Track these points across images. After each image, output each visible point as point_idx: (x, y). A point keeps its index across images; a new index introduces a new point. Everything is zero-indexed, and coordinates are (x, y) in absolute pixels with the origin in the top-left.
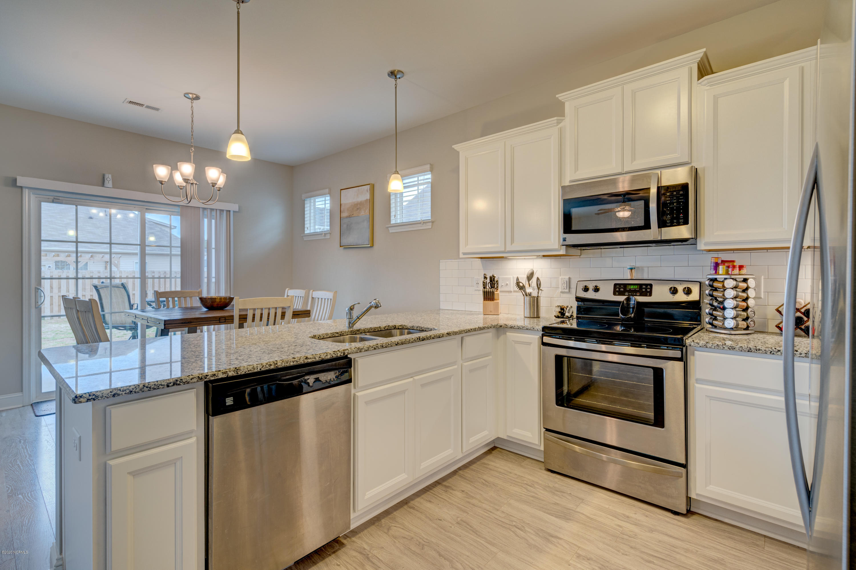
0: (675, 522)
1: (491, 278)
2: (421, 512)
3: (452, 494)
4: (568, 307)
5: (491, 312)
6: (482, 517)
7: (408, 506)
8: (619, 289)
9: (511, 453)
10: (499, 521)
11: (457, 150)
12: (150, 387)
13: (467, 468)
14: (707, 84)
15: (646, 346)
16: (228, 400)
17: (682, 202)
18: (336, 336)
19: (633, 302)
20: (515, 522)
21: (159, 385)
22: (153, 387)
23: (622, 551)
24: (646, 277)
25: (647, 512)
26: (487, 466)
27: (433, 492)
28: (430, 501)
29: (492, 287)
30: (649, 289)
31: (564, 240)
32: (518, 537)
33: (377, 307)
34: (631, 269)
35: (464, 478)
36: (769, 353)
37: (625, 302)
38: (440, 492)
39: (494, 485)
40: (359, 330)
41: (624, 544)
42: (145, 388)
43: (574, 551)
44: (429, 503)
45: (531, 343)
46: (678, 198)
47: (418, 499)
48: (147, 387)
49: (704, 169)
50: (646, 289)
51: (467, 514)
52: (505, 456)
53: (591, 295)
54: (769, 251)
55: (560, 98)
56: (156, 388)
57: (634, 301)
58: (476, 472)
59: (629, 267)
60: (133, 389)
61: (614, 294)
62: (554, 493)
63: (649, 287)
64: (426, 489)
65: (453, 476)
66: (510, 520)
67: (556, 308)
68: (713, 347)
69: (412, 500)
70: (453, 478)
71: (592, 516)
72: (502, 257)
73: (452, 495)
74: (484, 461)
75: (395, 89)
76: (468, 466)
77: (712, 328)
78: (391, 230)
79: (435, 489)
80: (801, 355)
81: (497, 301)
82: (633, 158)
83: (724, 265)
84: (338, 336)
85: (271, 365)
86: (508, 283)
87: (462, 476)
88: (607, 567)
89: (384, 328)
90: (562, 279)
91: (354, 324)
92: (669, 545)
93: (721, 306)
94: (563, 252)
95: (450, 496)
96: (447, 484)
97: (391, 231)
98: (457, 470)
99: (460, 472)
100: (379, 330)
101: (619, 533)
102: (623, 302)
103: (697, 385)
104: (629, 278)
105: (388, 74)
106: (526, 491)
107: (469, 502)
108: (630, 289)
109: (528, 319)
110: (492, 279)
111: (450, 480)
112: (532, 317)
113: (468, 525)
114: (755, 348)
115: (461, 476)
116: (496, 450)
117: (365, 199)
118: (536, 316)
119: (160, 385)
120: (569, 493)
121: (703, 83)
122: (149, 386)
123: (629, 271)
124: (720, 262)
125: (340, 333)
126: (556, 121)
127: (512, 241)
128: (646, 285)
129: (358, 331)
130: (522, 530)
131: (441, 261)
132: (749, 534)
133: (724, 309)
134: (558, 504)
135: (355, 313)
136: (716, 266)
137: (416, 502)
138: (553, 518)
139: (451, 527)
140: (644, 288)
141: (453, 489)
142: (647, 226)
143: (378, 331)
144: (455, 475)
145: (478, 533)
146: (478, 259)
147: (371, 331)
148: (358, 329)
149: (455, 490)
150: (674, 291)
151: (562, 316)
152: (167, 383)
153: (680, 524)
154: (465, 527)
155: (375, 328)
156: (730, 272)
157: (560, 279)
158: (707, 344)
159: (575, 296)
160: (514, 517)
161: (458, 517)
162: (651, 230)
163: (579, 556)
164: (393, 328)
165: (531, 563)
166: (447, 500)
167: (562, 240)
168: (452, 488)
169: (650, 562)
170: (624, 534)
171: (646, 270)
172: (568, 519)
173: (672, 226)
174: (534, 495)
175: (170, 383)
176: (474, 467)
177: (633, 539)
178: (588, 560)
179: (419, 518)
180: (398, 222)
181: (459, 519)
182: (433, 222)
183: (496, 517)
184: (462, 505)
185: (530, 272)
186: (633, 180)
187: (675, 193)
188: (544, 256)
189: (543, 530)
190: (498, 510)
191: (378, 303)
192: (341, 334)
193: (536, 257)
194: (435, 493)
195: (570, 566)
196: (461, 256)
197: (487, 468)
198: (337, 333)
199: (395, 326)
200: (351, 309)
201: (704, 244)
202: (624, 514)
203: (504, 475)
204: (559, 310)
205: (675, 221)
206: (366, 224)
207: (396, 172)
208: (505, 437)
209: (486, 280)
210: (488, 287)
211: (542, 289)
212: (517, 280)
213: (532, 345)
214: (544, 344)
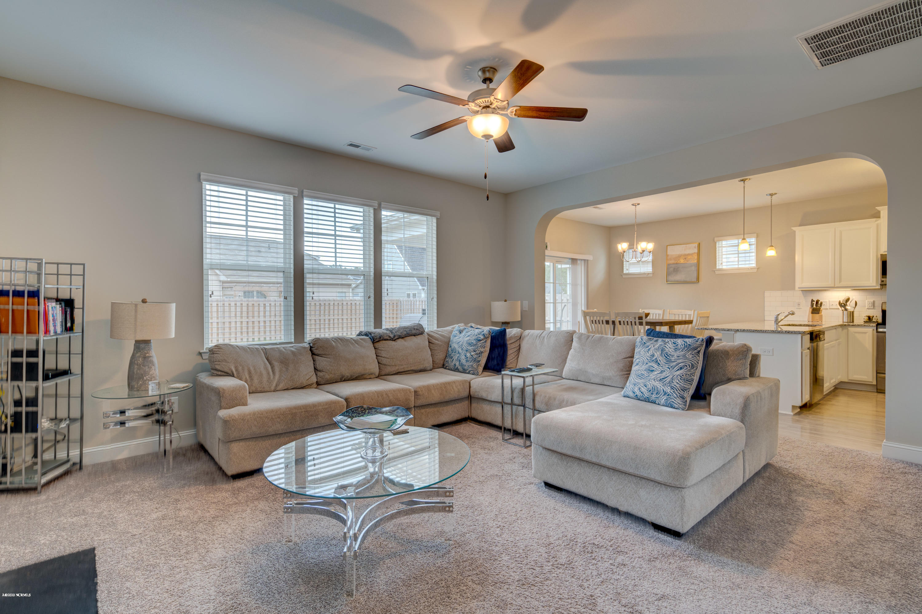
1: (817, 301)
4: (873, 316)
5: (817, 319)
11: (795, 230)
29: (816, 305)
31: (883, 281)
33: (793, 314)
45: (868, 332)
55: (878, 209)
67: (865, 317)
72: (825, 290)
78: (717, 272)
81: (821, 314)
86: (825, 304)
90: (868, 301)
94: (879, 287)
112: (850, 320)
117: (694, 252)
118: (852, 320)
126: (875, 220)
127: (840, 281)
131: (766, 292)
146: (802, 291)
151: (870, 321)
157: (866, 301)
159: (881, 310)
167: (879, 281)
180: (724, 268)
182: (758, 268)
185: (847, 298)
188: (854, 289)
193: (850, 290)
196: (796, 289)
204: (867, 318)
206: (694, 268)
207: (772, 246)
208: (847, 381)
209: (813, 302)
210: (814, 306)
211: (857, 307)
212: (840, 303)
213: (867, 334)
214: (877, 332)
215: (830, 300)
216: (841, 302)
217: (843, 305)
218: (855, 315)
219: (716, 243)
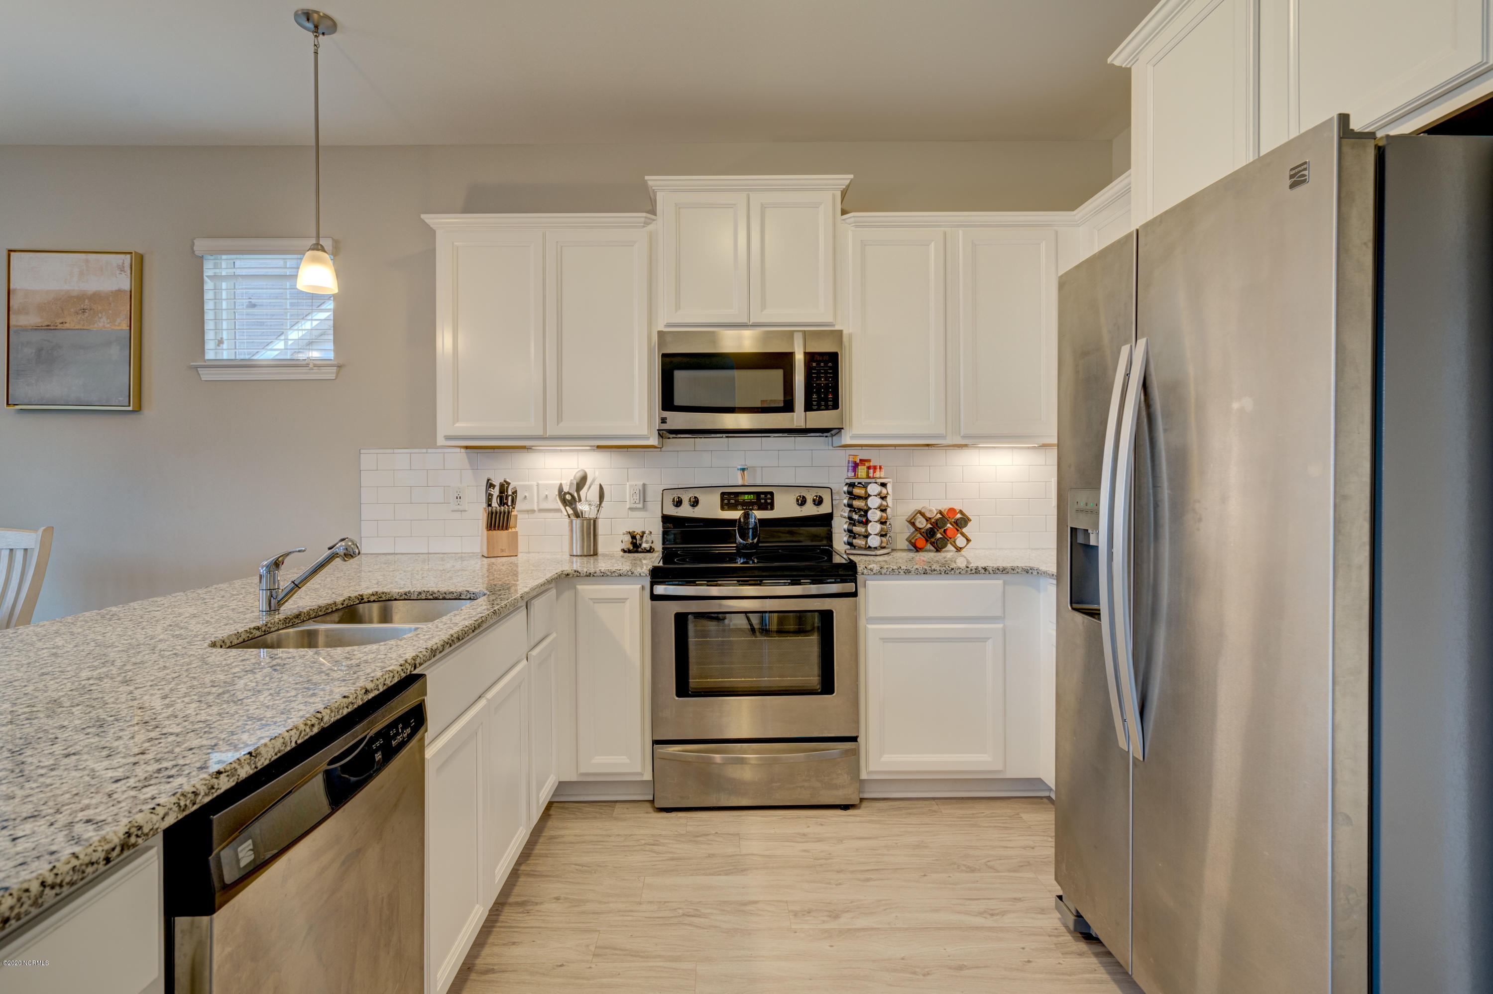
0: (852, 819)
1: (502, 486)
2: (514, 971)
3: (544, 912)
4: (644, 533)
5: (502, 551)
6: (626, 926)
7: (475, 973)
8: (729, 500)
9: (583, 805)
10: (657, 920)
11: (431, 226)
12: (62, 881)
13: (529, 856)
14: (852, 223)
15: (789, 581)
16: (242, 851)
17: (830, 377)
18: (256, 636)
19: (753, 520)
20: (680, 908)
21: (84, 867)
22: (68, 879)
23: (832, 881)
24: (759, 482)
25: (818, 820)
26: (557, 840)
27: (503, 924)
28: (514, 943)
29: (502, 503)
30: (770, 499)
31: (663, 421)
32: (703, 928)
33: (349, 555)
34: (743, 470)
35: (538, 875)
36: (943, 573)
37: (742, 520)
38: (518, 919)
39: (601, 866)
40: (300, 615)
41: (828, 871)
42: (47, 890)
43: (785, 910)
44: (514, 946)
45: (627, 599)
46: (826, 373)
47: (486, 951)
48: (52, 887)
49: (850, 336)
50: (766, 500)
51: (598, 933)
52: (577, 813)
53: (686, 511)
54: (897, 448)
55: (650, 183)
56: (76, 881)
57: (755, 519)
58: (551, 857)
59: (739, 467)
60: (12, 908)
61: (722, 508)
62: (695, 841)
63: (769, 496)
64: (487, 924)
65: (516, 881)
66: (670, 910)
67: (625, 536)
68: (888, 573)
69: (476, 957)
70: (518, 884)
71: (767, 853)
72: (524, 447)
73: (542, 914)
74: (547, 833)
75: (313, 54)
76: (527, 852)
77: (851, 549)
78: (206, 375)
79: (502, 918)
80: (972, 572)
81: (513, 530)
82: (763, 306)
83: (864, 465)
84: (260, 636)
85: (313, 725)
86: (527, 494)
87: (532, 873)
88: (835, 910)
89: (343, 604)
90: (631, 486)
91: (280, 603)
92: (869, 849)
93: (864, 519)
94: (654, 441)
95: (542, 918)
96: (519, 899)
97: (204, 378)
98: (517, 867)
99: (523, 868)
100: (334, 609)
101: (812, 860)
102: (740, 519)
103: (870, 626)
104: (740, 483)
105: (296, 15)
106: (655, 855)
107: (583, 913)
108: (744, 500)
109: (578, 558)
110: (503, 488)
111: (517, 890)
112: (585, 554)
113: (616, 949)
114: (930, 568)
115: (529, 875)
116: (553, 808)
117: (117, 289)
118: (592, 553)
119: (87, 865)
120: (714, 832)
121: (848, 221)
122: (58, 881)
123: (739, 473)
124: (858, 461)
125: (263, 629)
126: (643, 219)
127: (559, 418)
128: (766, 493)
129: (298, 616)
130: (699, 916)
131: (362, 451)
132: (921, 802)
133: (867, 522)
134: (713, 855)
135: (285, 577)
136: (855, 466)
137: (487, 957)
138: (723, 878)
139: (590, 967)
140: (763, 499)
141: (537, 904)
142: (788, 407)
143: (332, 611)
144: (518, 877)
145: (641, 954)
146: (458, 450)
147: (320, 613)
148: (296, 612)
149: (541, 903)
150: (802, 502)
151: (635, 549)
152: (107, 851)
153: (858, 819)
154: (613, 954)
155: (327, 606)
156: (871, 475)
157: (628, 486)
158: (882, 570)
159: (660, 515)
160: (672, 902)
161: (588, 946)
162: (795, 414)
163: (796, 914)
164: (358, 602)
165: (751, 957)
166: (543, 925)
167: (657, 421)
168: (532, 902)
169: (868, 880)
170: (818, 859)
171: (759, 470)
172: (743, 871)
173: (818, 409)
174: (671, 855)
175: (113, 849)
176: (539, 849)
177: (831, 860)
178: (809, 913)
179: (518, 983)
180: (225, 357)
181: (592, 948)
182: (339, 367)
183: (647, 914)
184: (577, 923)
185: (580, 475)
186: (767, 337)
187: (822, 364)
188: (598, 447)
189: (725, 901)
190: (640, 903)
191: (352, 546)
192: (265, 631)
193: (589, 448)
194: (509, 925)
195: (797, 934)
196: (441, 441)
197: (564, 843)
198: (258, 628)
199: (362, 596)
200: (277, 564)
201: (850, 437)
202: (798, 834)
203: (602, 843)
204: (628, 538)
205: (823, 403)
206: (117, 353)
207: (318, 247)
208: (574, 778)
209: (492, 491)
210: (495, 504)
211: (603, 504)
212: (561, 490)
213: (628, 603)
214: (654, 597)
215: (540, 482)
216: (566, 489)
217: (569, 500)
218: (601, 530)
219: (199, 262)
